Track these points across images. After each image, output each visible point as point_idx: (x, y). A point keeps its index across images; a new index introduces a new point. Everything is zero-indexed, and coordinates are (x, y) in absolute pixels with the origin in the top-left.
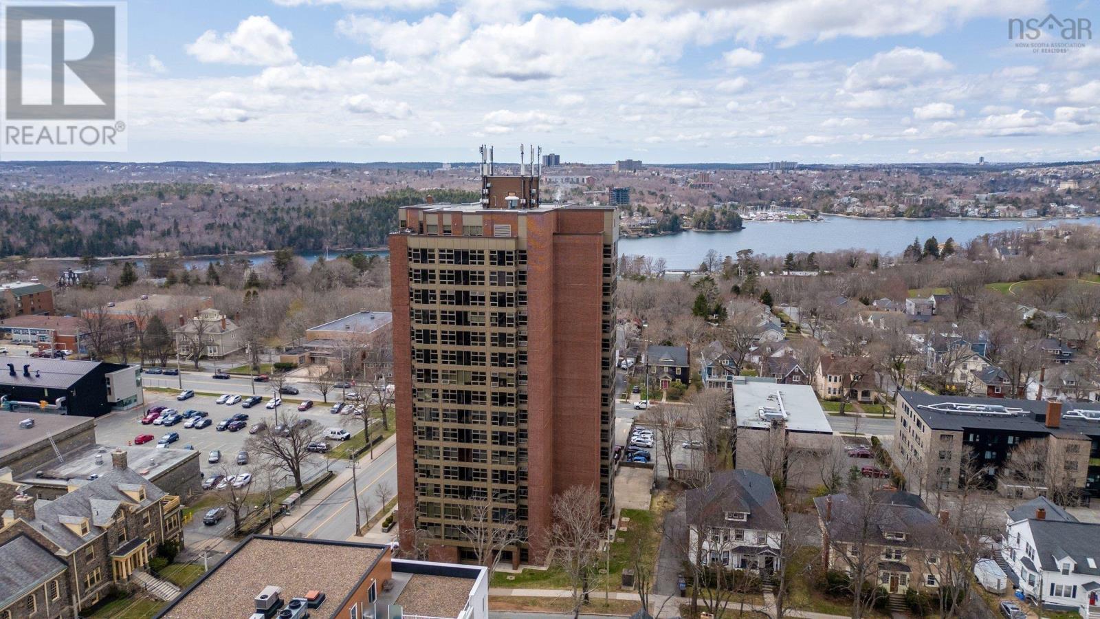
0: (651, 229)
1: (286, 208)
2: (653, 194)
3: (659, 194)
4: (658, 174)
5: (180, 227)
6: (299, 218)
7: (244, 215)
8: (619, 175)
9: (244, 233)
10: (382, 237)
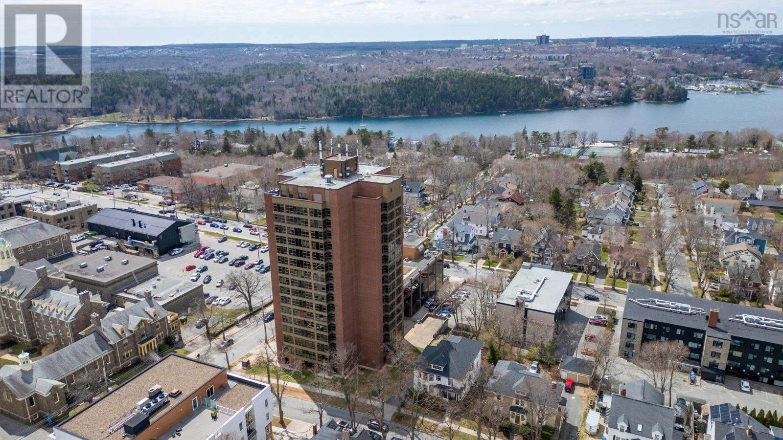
0: (606, 101)
1: (342, 86)
2: (619, 69)
3: (624, 68)
4: (629, 50)
5: (276, 100)
6: (349, 93)
7: (315, 91)
8: (596, 52)
9: (314, 104)
10: (401, 108)
